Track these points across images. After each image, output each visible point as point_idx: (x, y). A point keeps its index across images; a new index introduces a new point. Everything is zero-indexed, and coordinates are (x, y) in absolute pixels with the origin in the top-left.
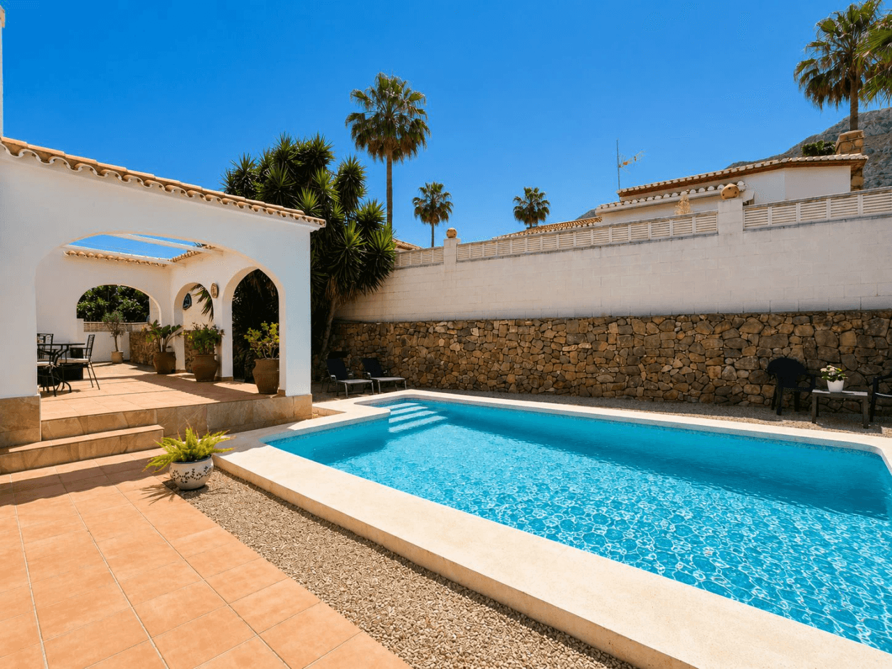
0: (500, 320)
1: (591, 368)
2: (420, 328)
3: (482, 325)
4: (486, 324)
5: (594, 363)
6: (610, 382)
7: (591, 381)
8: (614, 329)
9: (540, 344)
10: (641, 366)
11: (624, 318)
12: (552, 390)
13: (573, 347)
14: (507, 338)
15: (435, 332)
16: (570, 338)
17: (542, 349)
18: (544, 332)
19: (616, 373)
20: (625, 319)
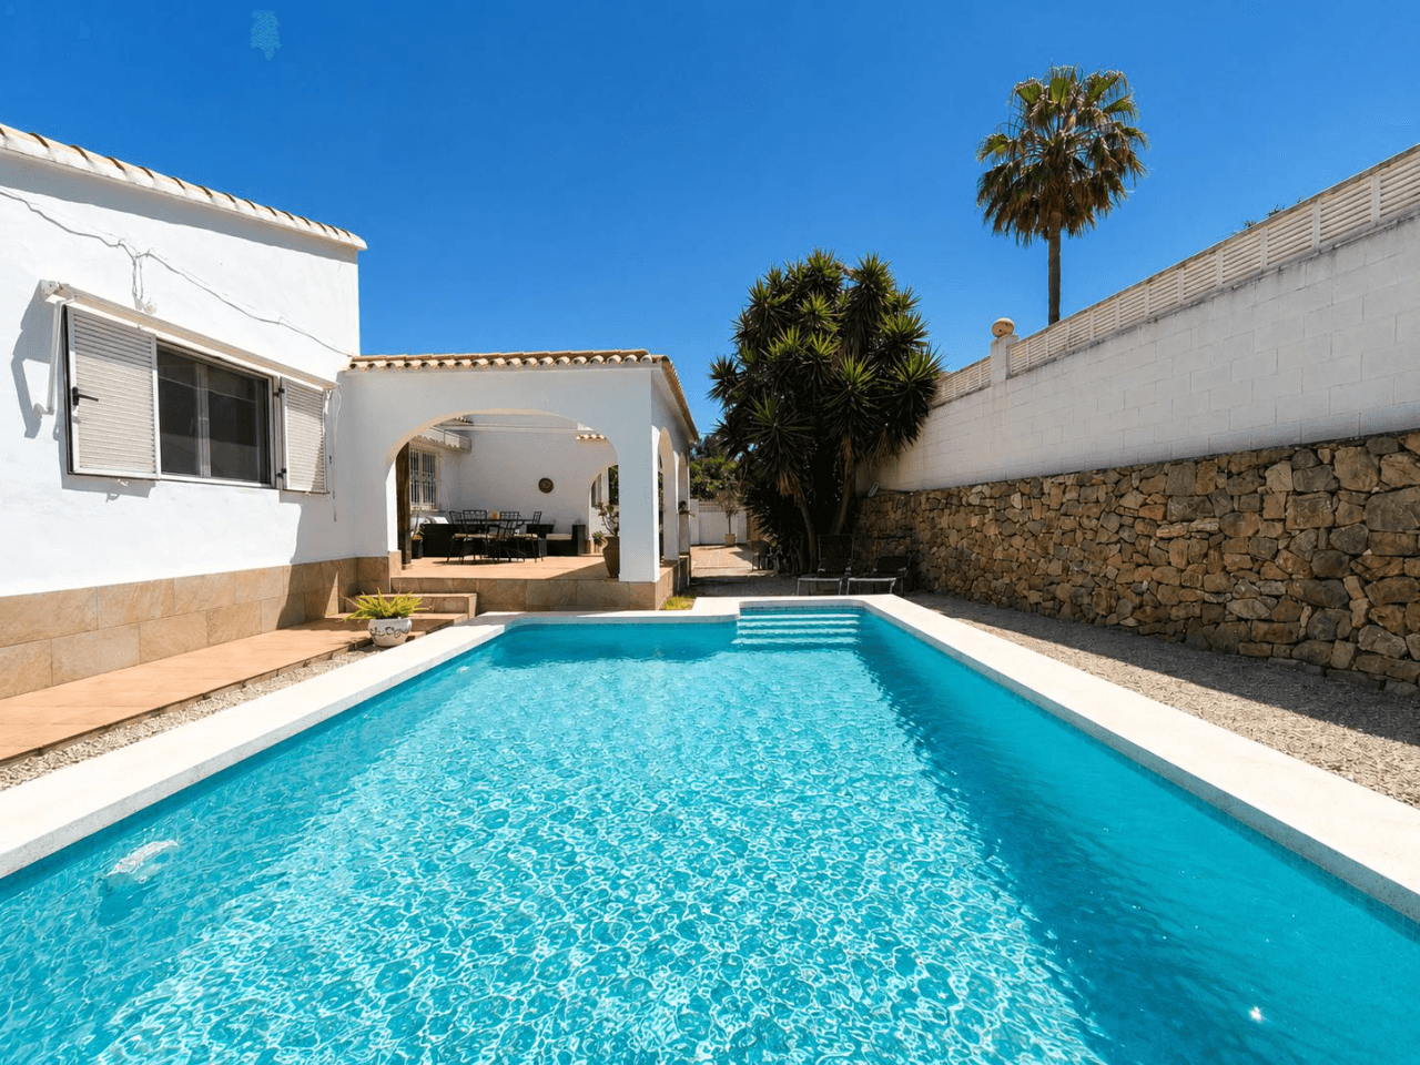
0: (1053, 476)
1: (1218, 580)
2: (950, 498)
3: (1026, 489)
4: (1032, 486)
5: (1224, 568)
6: (1259, 620)
7: (1215, 613)
8: (1281, 478)
9: (1113, 523)
10: (1351, 583)
11: (1313, 447)
12: (1131, 622)
13: (1177, 529)
14: (1062, 511)
15: (970, 505)
16: (1175, 508)
17: (1117, 532)
18: (1122, 496)
19: (1277, 597)
20: (1315, 452)
